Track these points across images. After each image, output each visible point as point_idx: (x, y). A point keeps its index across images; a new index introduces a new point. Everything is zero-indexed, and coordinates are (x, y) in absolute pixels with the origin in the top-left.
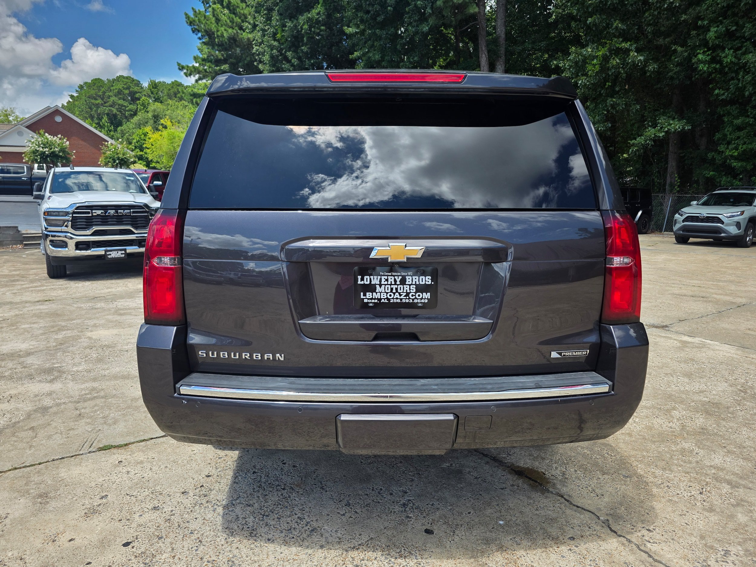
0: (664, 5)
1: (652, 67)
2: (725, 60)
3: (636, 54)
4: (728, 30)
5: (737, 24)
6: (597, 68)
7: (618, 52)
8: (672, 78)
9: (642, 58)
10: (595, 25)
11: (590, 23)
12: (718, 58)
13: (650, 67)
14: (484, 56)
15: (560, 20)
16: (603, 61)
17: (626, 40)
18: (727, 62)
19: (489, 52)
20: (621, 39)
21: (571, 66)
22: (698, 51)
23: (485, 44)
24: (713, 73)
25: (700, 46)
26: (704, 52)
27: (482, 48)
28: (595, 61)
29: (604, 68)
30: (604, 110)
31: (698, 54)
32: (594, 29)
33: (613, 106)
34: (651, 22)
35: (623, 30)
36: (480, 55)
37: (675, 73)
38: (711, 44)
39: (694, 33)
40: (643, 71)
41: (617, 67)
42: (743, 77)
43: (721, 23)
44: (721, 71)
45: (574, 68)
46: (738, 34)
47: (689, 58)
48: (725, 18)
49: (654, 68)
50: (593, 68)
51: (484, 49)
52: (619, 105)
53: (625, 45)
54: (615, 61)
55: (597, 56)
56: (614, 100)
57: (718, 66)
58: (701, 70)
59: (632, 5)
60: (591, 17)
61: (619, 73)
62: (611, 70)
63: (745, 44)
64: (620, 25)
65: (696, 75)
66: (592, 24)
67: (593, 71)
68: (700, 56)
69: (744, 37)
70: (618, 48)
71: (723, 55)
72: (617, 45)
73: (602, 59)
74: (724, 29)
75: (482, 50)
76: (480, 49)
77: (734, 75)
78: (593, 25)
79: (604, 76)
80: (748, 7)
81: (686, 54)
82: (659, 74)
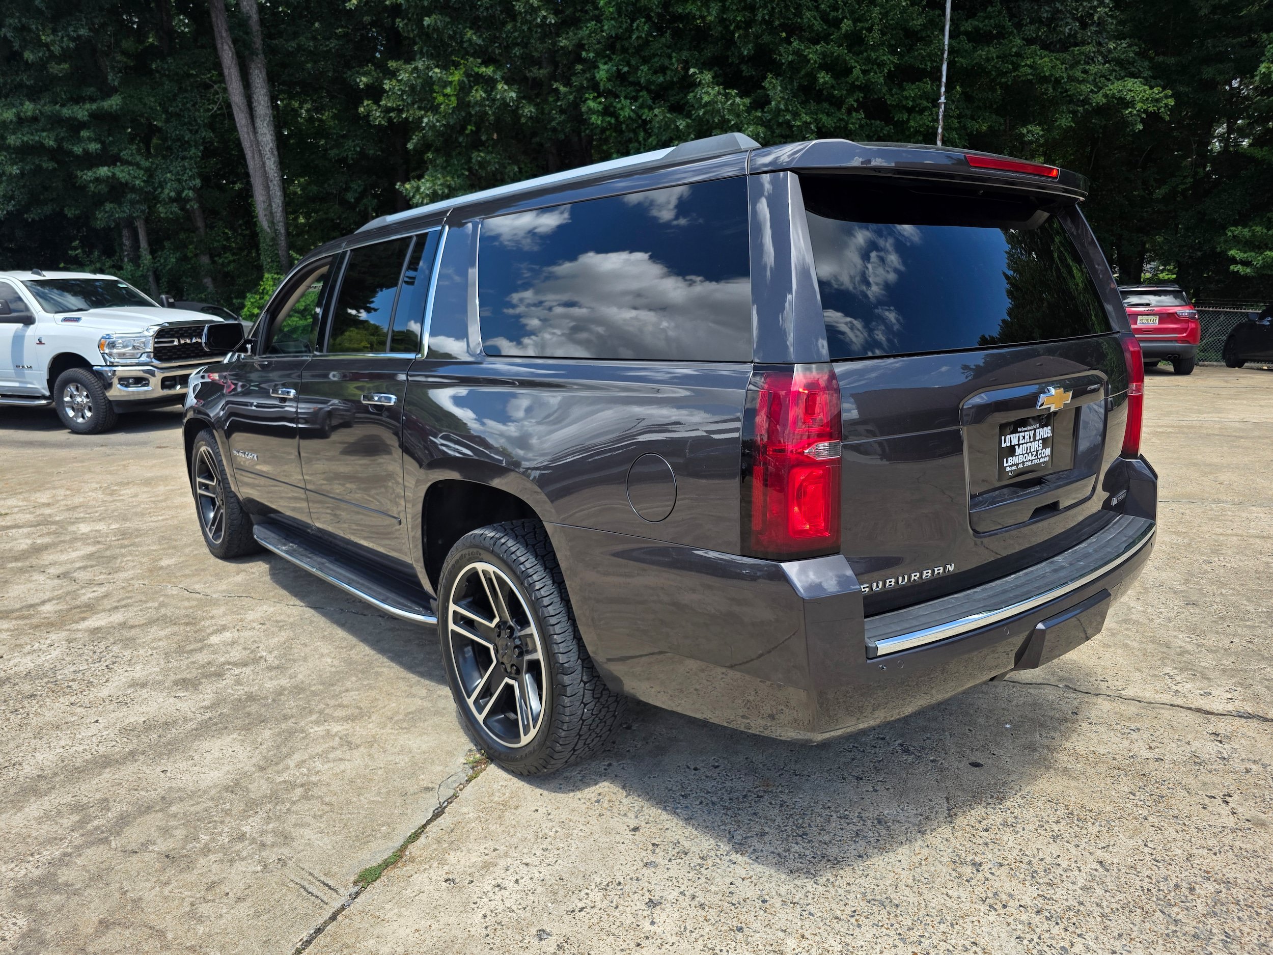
0: (536, 19)
1: (528, 110)
2: (621, 113)
3: (506, 87)
4: (619, 71)
5: (628, 64)
6: (454, 102)
7: (478, 79)
8: (554, 130)
9: (514, 95)
10: (436, 29)
11: (429, 26)
12: (612, 109)
13: (526, 111)
14: (226, 47)
15: (365, 8)
16: (460, 90)
17: (486, 63)
18: (625, 116)
19: (235, 42)
20: (479, 61)
21: (403, 92)
22: (587, 95)
23: (225, 26)
24: (607, 129)
25: (587, 88)
26: (595, 99)
27: (220, 32)
28: (448, 90)
29: (463, 104)
30: (464, 169)
31: (587, 99)
32: (435, 36)
33: (482, 165)
34: (519, 41)
35: (479, 46)
36: (219, 46)
37: (558, 124)
38: (602, 88)
39: (579, 67)
40: (515, 113)
41: (481, 103)
42: (645, 140)
43: (610, 59)
44: (617, 128)
45: (409, 96)
46: (631, 79)
47: (576, 105)
48: (614, 53)
49: (531, 111)
50: (447, 100)
51: (224, 34)
52: (489, 163)
53: (488, 71)
54: (478, 94)
55: (451, 83)
56: (482, 154)
57: (613, 121)
58: (593, 124)
59: (487, 9)
60: (429, 16)
61: (486, 113)
62: (473, 107)
63: (641, 94)
64: (474, 38)
65: (586, 129)
66: (431, 28)
67: (448, 105)
68: (591, 104)
69: (639, 84)
70: (477, 74)
71: (619, 106)
72: (476, 69)
73: (458, 88)
74: (615, 68)
75: (222, 37)
76: (216, 33)
77: (632, 135)
78: (434, 29)
79: (463, 114)
80: (640, 41)
81: (571, 97)
82: (539, 121)
